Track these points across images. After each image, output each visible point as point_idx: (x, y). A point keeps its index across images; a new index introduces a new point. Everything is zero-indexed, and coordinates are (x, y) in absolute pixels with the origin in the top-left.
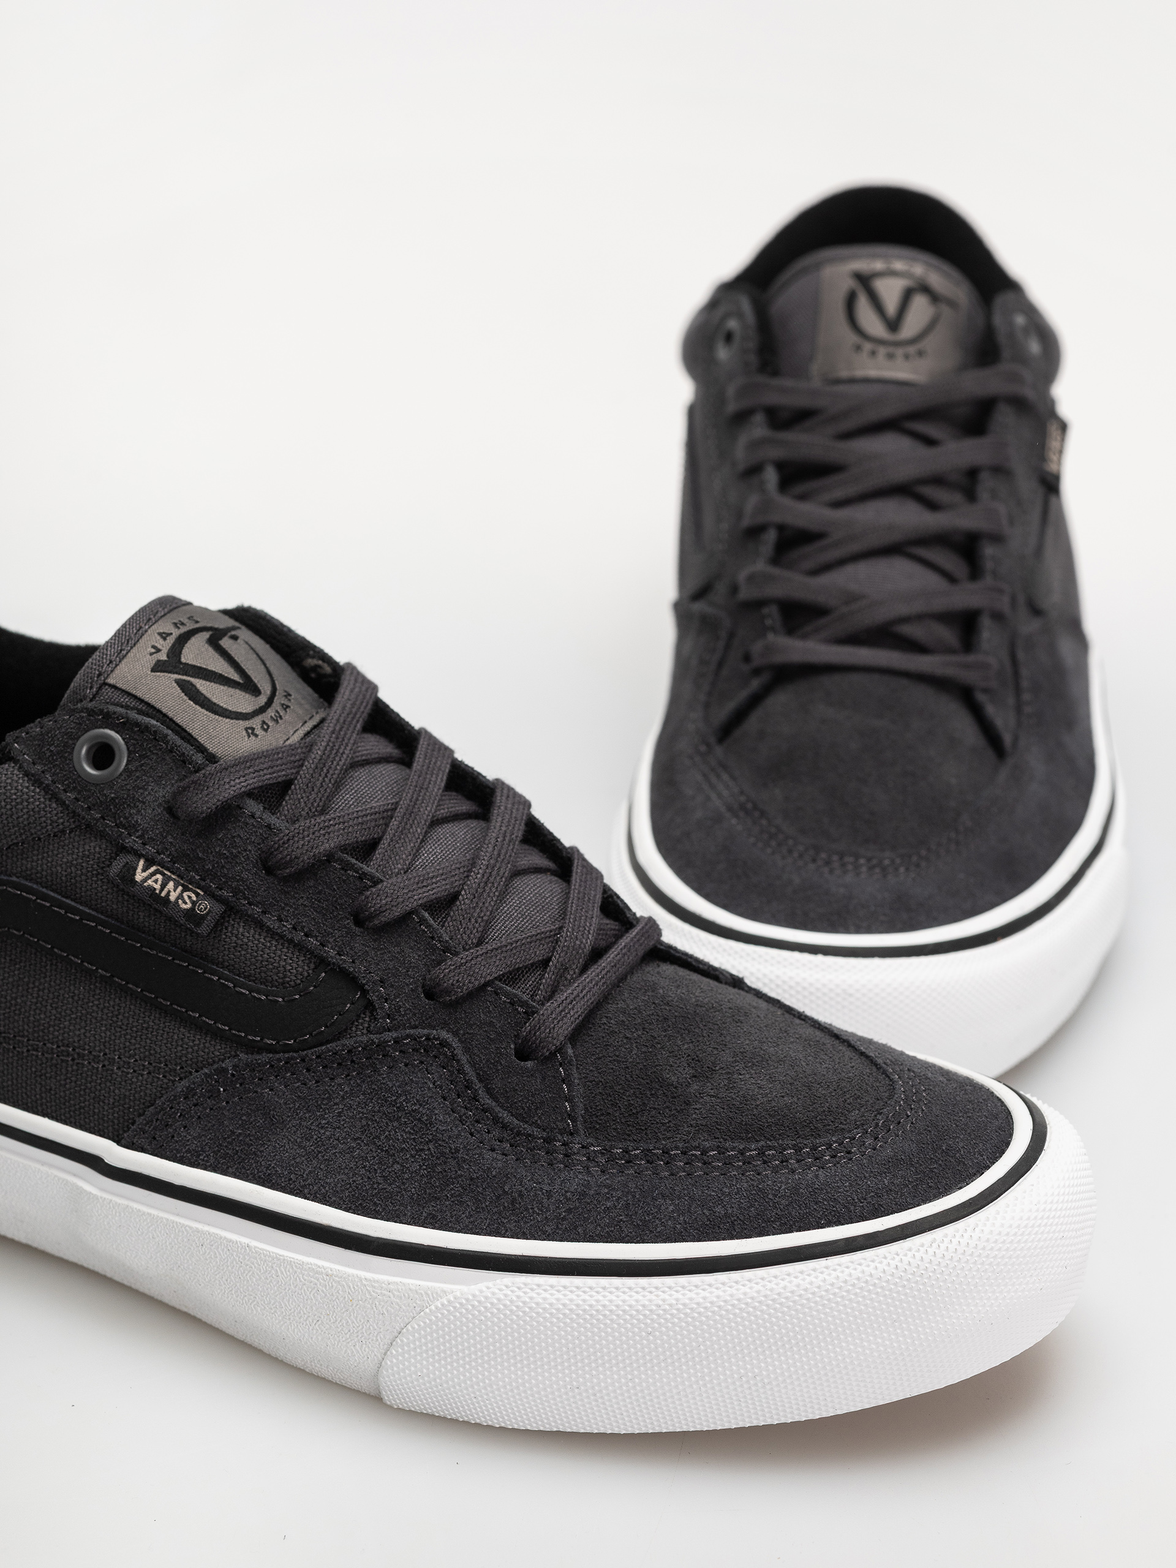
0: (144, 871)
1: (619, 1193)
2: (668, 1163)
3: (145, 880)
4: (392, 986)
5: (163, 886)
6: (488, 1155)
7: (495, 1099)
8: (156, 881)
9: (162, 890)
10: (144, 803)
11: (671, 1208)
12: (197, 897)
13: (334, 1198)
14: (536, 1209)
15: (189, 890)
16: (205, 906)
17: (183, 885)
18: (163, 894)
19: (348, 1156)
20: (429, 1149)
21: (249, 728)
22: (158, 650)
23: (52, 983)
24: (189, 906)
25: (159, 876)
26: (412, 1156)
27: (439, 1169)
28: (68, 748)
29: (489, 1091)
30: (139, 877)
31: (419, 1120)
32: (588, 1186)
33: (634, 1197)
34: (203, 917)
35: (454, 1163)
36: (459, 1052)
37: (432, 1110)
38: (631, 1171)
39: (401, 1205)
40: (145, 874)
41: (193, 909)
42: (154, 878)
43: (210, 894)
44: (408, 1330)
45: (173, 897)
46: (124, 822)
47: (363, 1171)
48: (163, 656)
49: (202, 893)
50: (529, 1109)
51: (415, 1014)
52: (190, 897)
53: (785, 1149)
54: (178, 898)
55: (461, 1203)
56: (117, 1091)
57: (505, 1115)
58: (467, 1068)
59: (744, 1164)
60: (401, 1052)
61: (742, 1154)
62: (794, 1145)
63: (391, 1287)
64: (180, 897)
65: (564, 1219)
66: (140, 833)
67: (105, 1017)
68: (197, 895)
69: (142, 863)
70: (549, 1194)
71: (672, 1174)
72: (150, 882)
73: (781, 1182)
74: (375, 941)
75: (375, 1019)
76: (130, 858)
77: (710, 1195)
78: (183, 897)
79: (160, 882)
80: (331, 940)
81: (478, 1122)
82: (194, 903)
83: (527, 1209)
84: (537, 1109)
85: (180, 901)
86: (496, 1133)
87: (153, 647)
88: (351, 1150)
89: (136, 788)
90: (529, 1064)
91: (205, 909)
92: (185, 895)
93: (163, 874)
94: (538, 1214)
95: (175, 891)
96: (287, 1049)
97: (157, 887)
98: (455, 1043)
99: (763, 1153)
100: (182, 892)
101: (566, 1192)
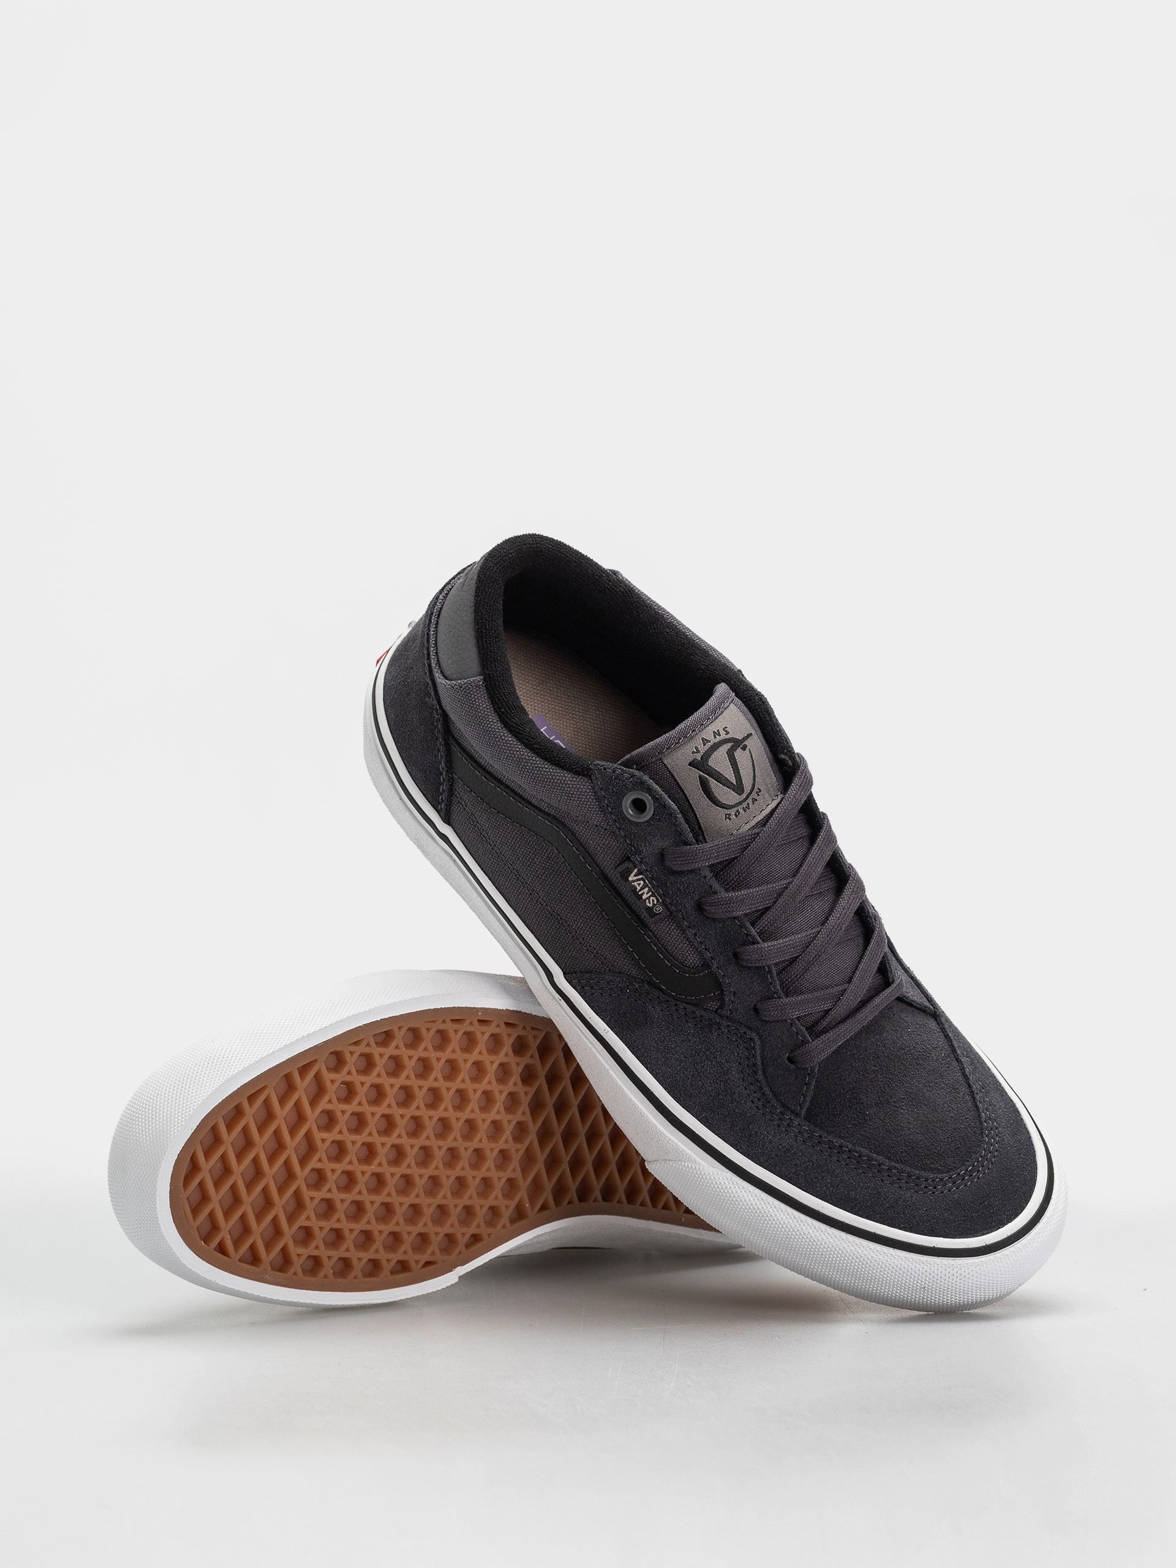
0: (635, 876)
1: (807, 1159)
2: (839, 1153)
3: (634, 881)
4: (739, 998)
5: (642, 889)
6: (749, 1104)
7: (766, 1077)
8: (639, 884)
9: (640, 891)
10: (650, 844)
11: (829, 1180)
12: (657, 902)
13: (661, 1079)
14: (760, 1145)
15: (655, 896)
16: (659, 909)
17: (652, 892)
18: (640, 893)
19: (678, 1063)
20: (720, 1085)
21: (727, 814)
22: (698, 751)
23: (564, 882)
24: (651, 905)
25: (642, 882)
26: (710, 1083)
27: (721, 1097)
28: (621, 795)
29: (764, 1072)
30: (630, 879)
31: (722, 1068)
32: (792, 1147)
33: (813, 1164)
34: (656, 914)
35: (730, 1098)
36: (758, 1047)
37: (731, 1067)
38: (818, 1149)
39: (694, 1103)
40: (635, 878)
41: (652, 908)
42: (639, 882)
43: (664, 904)
44: (669, 1163)
45: (644, 897)
46: (635, 846)
47: (682, 1075)
48: (698, 757)
49: (661, 901)
50: (781, 1091)
51: (744, 1017)
52: (653, 901)
53: (903, 1173)
54: (647, 898)
55: (724, 1121)
56: (574, 953)
57: (766, 1090)
58: (758, 1057)
59: (878, 1171)
60: (728, 1031)
61: (879, 1165)
62: (909, 1172)
63: (670, 1142)
64: (648, 898)
65: (772, 1158)
66: (642, 856)
67: (584, 916)
68: (658, 901)
69: (636, 870)
70: (770, 1142)
71: (838, 1160)
72: (635, 883)
73: (892, 1192)
74: (740, 971)
75: (722, 1008)
76: (631, 865)
77: (852, 1183)
78: (650, 899)
79: (641, 886)
80: (718, 959)
81: (752, 1084)
82: (654, 905)
83: (756, 1143)
84: (784, 1093)
85: (647, 901)
86: (758, 1095)
87: (696, 748)
88: (681, 1061)
89: (650, 834)
90: (792, 1066)
91: (659, 910)
92: (651, 898)
93: (645, 882)
94: (761, 1149)
95: (647, 894)
96: (669, 995)
97: (639, 888)
98: (758, 1043)
99: (891, 1170)
100: (651, 896)
101: (780, 1145)
